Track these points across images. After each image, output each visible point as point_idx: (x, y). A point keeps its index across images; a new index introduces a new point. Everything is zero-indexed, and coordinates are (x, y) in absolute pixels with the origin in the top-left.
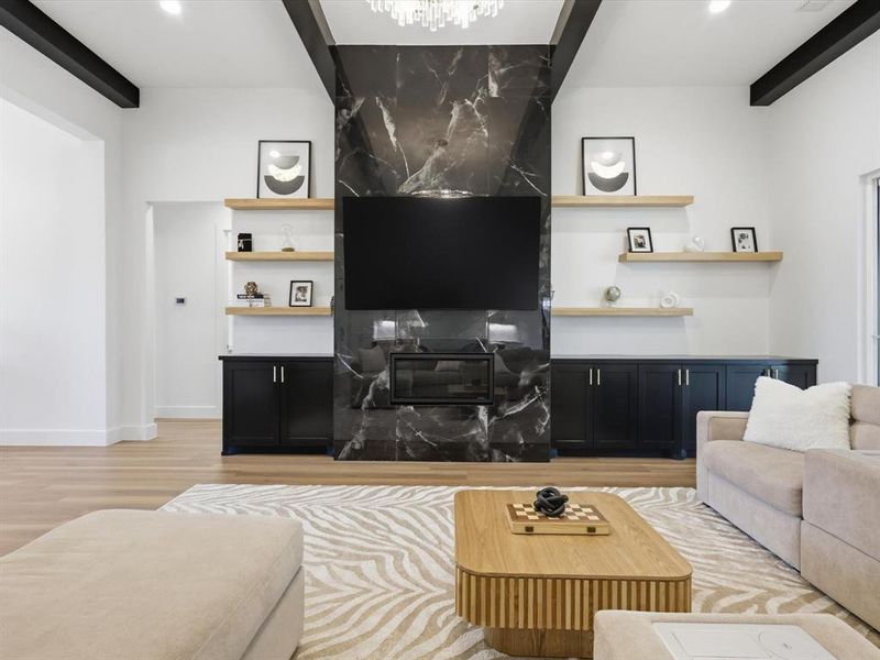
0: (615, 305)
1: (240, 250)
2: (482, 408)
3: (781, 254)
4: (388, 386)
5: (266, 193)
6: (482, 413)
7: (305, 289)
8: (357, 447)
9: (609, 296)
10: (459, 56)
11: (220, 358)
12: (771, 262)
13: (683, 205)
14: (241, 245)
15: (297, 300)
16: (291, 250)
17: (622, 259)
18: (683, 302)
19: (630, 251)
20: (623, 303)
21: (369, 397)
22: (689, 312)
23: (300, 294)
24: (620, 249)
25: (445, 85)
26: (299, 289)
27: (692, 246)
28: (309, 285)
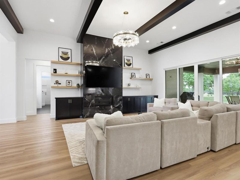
0: (130, 86)
1: (54, 73)
2: (111, 106)
3: (153, 79)
4: (94, 103)
5: (61, 60)
6: (111, 107)
7: (70, 82)
8: (88, 115)
9: (129, 85)
10: (107, 40)
11: (55, 98)
12: (151, 80)
13: (139, 70)
14: (54, 72)
15: (68, 85)
16: (67, 73)
17: (131, 78)
18: (140, 86)
19: (132, 77)
20: (131, 86)
21: (90, 105)
22: (141, 88)
23: (69, 83)
24: (130, 77)
25: (105, 45)
26: (68, 82)
27: (141, 77)
28: (71, 81)
